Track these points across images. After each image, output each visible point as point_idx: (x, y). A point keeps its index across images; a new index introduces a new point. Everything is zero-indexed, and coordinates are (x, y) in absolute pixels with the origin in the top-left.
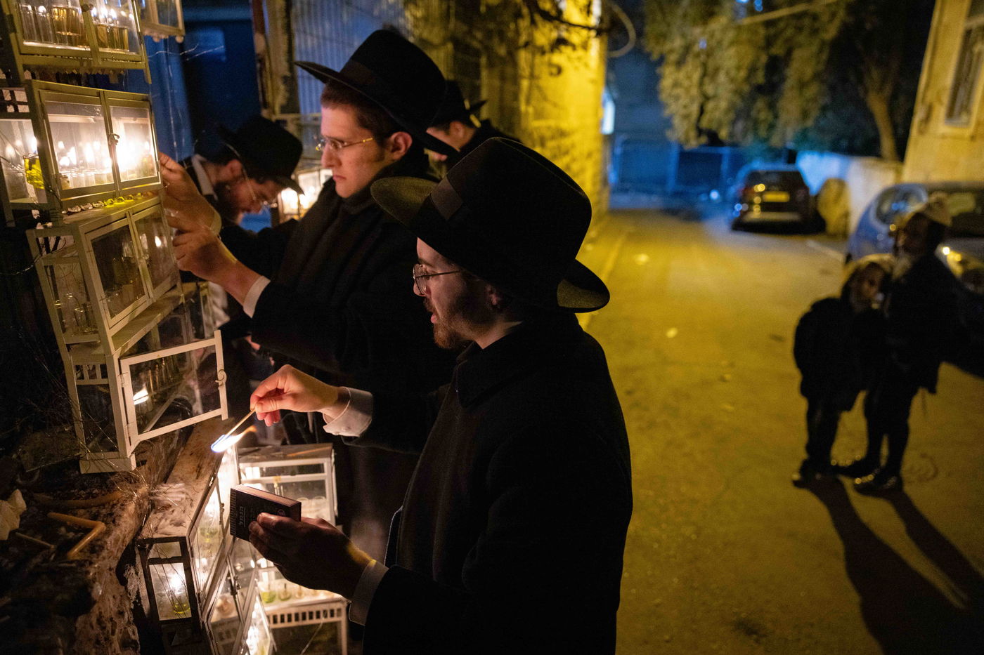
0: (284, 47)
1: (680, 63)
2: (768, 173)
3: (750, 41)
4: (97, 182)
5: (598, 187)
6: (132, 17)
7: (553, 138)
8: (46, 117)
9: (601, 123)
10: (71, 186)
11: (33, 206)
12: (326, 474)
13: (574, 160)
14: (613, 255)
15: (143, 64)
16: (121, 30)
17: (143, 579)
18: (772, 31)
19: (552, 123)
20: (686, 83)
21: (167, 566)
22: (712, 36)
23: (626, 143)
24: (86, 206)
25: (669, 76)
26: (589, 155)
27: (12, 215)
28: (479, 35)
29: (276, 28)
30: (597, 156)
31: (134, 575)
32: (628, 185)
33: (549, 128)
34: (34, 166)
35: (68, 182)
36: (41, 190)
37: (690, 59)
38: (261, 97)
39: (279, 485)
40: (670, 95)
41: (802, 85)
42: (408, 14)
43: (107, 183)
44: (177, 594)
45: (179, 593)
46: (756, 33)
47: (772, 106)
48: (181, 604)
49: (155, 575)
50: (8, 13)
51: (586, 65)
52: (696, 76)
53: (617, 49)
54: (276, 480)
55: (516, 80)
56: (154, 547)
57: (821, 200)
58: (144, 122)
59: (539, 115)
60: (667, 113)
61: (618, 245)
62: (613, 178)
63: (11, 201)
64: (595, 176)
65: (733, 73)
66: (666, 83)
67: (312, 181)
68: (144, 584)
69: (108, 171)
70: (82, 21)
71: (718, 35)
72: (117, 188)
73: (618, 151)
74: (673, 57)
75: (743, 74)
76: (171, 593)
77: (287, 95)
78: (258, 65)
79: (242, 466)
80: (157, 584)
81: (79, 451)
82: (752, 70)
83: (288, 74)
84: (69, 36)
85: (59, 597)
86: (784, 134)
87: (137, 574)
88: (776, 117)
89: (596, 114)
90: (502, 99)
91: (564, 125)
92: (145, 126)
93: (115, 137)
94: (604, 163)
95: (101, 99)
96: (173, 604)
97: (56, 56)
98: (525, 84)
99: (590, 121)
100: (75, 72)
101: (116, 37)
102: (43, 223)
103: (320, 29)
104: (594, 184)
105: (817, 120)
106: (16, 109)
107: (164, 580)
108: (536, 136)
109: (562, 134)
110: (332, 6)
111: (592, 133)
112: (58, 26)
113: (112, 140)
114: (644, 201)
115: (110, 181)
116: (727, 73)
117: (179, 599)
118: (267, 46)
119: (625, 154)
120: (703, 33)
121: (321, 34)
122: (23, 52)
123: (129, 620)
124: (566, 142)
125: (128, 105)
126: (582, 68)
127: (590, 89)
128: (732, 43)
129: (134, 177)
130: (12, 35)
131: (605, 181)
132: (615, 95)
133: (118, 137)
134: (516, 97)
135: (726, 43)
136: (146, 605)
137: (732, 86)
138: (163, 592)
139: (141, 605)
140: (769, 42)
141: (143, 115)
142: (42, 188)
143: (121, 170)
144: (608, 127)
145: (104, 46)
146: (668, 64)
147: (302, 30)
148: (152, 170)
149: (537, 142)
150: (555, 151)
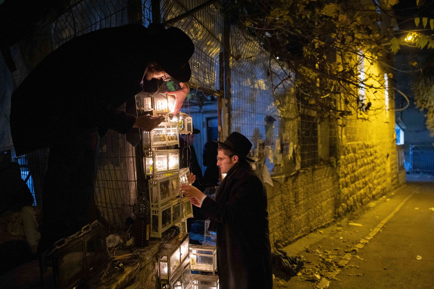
4: (163, 170)
5: (396, 170)
7: (361, 149)
8: (155, 157)
9: (397, 140)
11: (150, 175)
12: (213, 255)
13: (376, 158)
14: (402, 204)
16: (174, 136)
17: (158, 266)
19: (360, 142)
21: (164, 263)
24: (161, 175)
25: (431, 118)
26: (388, 156)
27: (146, 177)
29: (225, 123)
30: (393, 156)
32: (418, 170)
33: (358, 144)
34: (151, 167)
35: (157, 170)
36: (152, 172)
43: (165, 170)
45: (166, 273)
48: (166, 275)
49: (161, 265)
53: (399, 108)
54: (199, 255)
56: (162, 257)
59: (351, 140)
61: (406, 199)
62: (408, 166)
63: (147, 174)
64: (392, 165)
66: (430, 121)
68: (159, 268)
69: (166, 167)
72: (168, 171)
73: (411, 153)
74: (432, 109)
76: (164, 271)
78: (219, 134)
79: (190, 249)
87: (158, 264)
91: (368, 143)
94: (400, 159)
95: (167, 152)
96: (164, 275)
99: (387, 140)
101: (173, 138)
102: (152, 178)
106: (150, 155)
107: (163, 267)
108: (350, 148)
109: (368, 147)
112: (161, 138)
113: (168, 160)
118: (222, 129)
119: (416, 154)
122: (153, 145)
124: (371, 150)
125: (173, 153)
127: (386, 126)
129: (173, 168)
130: (151, 143)
131: (402, 168)
132: (404, 127)
133: (170, 159)
138: (162, 271)
139: (158, 274)
143: (169, 167)
144: (402, 142)
146: (430, 112)
147: (234, 122)
148: (177, 167)
149: (351, 151)
150: (363, 155)
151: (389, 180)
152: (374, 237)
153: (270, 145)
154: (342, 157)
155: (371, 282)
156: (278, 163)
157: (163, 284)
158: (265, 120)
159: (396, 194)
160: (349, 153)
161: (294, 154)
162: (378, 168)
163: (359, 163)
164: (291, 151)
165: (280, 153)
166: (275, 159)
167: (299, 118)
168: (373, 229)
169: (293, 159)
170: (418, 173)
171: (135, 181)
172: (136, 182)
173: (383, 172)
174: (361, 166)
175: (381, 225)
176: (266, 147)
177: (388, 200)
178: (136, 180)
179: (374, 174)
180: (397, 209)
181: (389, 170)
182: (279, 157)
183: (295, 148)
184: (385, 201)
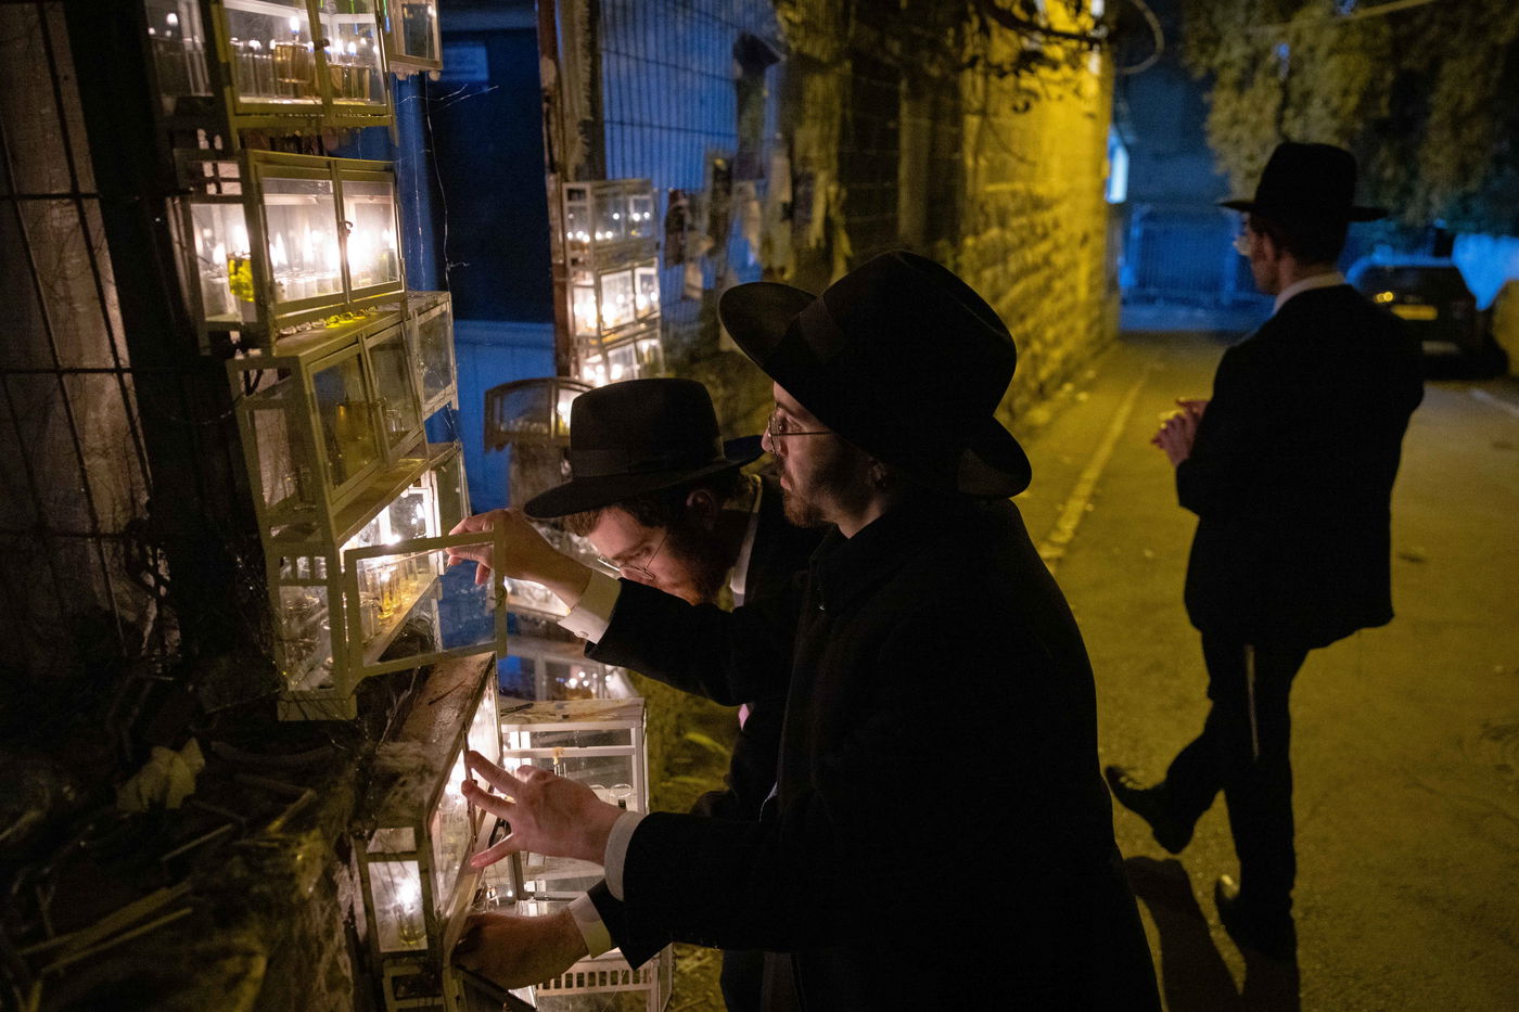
0: (585, 76)
1: (1241, 85)
2: (1399, 271)
3: (1363, 48)
4: (319, 291)
5: (1101, 293)
6: (376, 50)
7: (1020, 212)
8: (261, 201)
9: (1105, 186)
10: (286, 298)
11: (235, 326)
12: (633, 746)
13: (1057, 248)
14: (1125, 410)
15: (388, 119)
16: (361, 71)
17: (359, 887)
18: (1404, 29)
19: (1019, 186)
20: (1253, 118)
21: (394, 866)
22: (1298, 39)
23: (1150, 217)
24: (303, 326)
25: (1223, 106)
26: (1085, 239)
27: (207, 339)
28: (896, 47)
29: (574, 49)
30: (1098, 242)
31: (348, 880)
32: (1152, 291)
33: (1014, 194)
34: (240, 269)
35: (283, 291)
36: (249, 303)
37: (1259, 77)
38: (547, 157)
39: (561, 761)
40: (1225, 139)
41: (1458, 122)
42: (780, 18)
43: (332, 292)
44: (408, 911)
45: (411, 912)
46: (1376, 34)
47: (1406, 158)
48: (412, 927)
49: (376, 878)
50: (223, 60)
51: (1077, 92)
52: (1271, 107)
53: (1130, 64)
54: (557, 754)
55: (957, 118)
56: (376, 834)
57: (1497, 319)
58: (385, 202)
59: (997, 174)
60: (1219, 169)
61: (1133, 393)
62: (1126, 279)
63: (208, 319)
64: (1092, 274)
65: (1335, 102)
66: (1219, 117)
67: (620, 286)
68: (360, 894)
69: (336, 274)
70: (313, 61)
71: (1308, 38)
72: (346, 300)
73: (1136, 232)
74: (1230, 75)
75: (1353, 101)
76: (399, 909)
77: (587, 150)
78: (544, 106)
79: (504, 728)
80: (378, 894)
81: (278, 686)
82: (1369, 96)
83: (589, 118)
84: (295, 85)
85: (255, 890)
86: (1428, 203)
87: (351, 877)
88: (1414, 175)
89: (1098, 171)
90: (933, 149)
91: (1040, 190)
92: (386, 208)
93: (347, 225)
94: (1111, 252)
95: (331, 172)
96: (402, 928)
97: (277, 115)
98: (972, 122)
99: (1086, 182)
100: (298, 133)
101: (354, 81)
102: (244, 351)
103: (641, 45)
104: (1092, 289)
105: (1486, 181)
106: (219, 189)
107: (389, 887)
108: (991, 208)
109: (1038, 204)
110: (661, 10)
111: (1088, 202)
112: (281, 70)
113: (343, 228)
114: (1180, 318)
115: (337, 289)
116: (1326, 103)
117: (411, 919)
118: (559, 77)
119: (1147, 236)
120: (1283, 35)
121: (641, 55)
122: (239, 111)
123: (340, 944)
124: (1046, 217)
125: (363, 178)
126: (1070, 97)
127: (1087, 127)
128: (1332, 52)
129: (369, 283)
130: (227, 90)
131: (1112, 285)
132: (1130, 138)
133: (352, 225)
134: (957, 143)
135: (1322, 51)
136: (361, 927)
137: (1335, 124)
138: (387, 907)
139: (355, 927)
140: (1398, 48)
141: (385, 192)
142: (251, 300)
143: (353, 273)
144: (1118, 193)
145: (338, 95)
146: (1223, 87)
147: (613, 49)
148: (393, 273)
149: (994, 219)
150: (1025, 233)
151: (1081, 325)
152: (1076, 532)
153: (751, 178)
154: (970, 241)
155: (1115, 700)
156: (777, 264)
157: (395, 979)
158: (737, 54)
159: (1101, 376)
160: (987, 226)
161: (828, 223)
162: (1058, 285)
163: (1013, 267)
164: (818, 213)
165: (783, 220)
166: (767, 243)
167: (848, 65)
168: (1064, 503)
169: (823, 244)
170: (1150, 300)
171: (118, 371)
172: (127, 377)
173: (1068, 299)
174: (1016, 279)
175: (1084, 489)
176: (737, 185)
177: (1083, 396)
178: (125, 360)
179: (1047, 306)
180: (1117, 427)
181: (1083, 292)
182: (782, 234)
183: (832, 197)
184: (1074, 402)
